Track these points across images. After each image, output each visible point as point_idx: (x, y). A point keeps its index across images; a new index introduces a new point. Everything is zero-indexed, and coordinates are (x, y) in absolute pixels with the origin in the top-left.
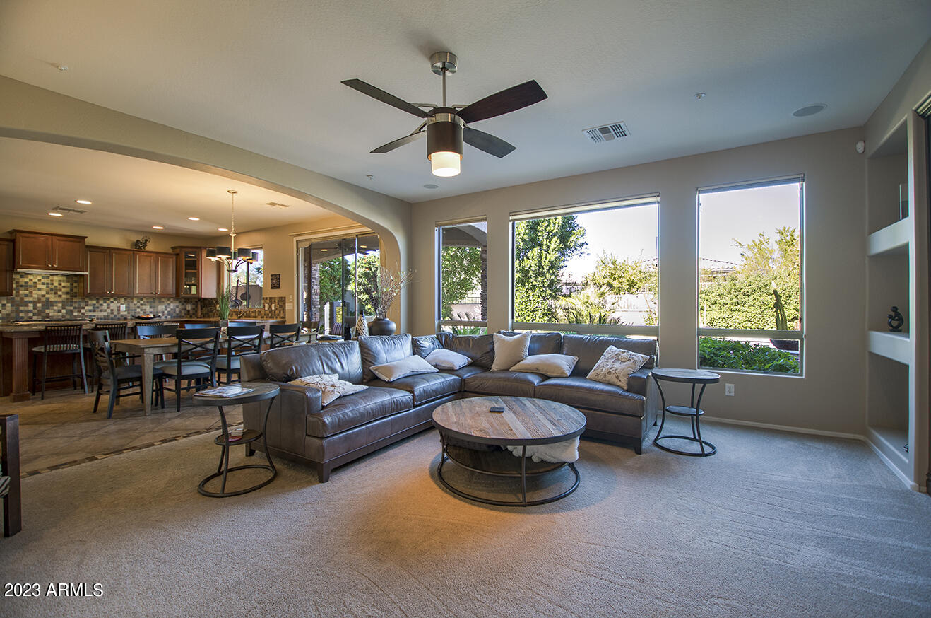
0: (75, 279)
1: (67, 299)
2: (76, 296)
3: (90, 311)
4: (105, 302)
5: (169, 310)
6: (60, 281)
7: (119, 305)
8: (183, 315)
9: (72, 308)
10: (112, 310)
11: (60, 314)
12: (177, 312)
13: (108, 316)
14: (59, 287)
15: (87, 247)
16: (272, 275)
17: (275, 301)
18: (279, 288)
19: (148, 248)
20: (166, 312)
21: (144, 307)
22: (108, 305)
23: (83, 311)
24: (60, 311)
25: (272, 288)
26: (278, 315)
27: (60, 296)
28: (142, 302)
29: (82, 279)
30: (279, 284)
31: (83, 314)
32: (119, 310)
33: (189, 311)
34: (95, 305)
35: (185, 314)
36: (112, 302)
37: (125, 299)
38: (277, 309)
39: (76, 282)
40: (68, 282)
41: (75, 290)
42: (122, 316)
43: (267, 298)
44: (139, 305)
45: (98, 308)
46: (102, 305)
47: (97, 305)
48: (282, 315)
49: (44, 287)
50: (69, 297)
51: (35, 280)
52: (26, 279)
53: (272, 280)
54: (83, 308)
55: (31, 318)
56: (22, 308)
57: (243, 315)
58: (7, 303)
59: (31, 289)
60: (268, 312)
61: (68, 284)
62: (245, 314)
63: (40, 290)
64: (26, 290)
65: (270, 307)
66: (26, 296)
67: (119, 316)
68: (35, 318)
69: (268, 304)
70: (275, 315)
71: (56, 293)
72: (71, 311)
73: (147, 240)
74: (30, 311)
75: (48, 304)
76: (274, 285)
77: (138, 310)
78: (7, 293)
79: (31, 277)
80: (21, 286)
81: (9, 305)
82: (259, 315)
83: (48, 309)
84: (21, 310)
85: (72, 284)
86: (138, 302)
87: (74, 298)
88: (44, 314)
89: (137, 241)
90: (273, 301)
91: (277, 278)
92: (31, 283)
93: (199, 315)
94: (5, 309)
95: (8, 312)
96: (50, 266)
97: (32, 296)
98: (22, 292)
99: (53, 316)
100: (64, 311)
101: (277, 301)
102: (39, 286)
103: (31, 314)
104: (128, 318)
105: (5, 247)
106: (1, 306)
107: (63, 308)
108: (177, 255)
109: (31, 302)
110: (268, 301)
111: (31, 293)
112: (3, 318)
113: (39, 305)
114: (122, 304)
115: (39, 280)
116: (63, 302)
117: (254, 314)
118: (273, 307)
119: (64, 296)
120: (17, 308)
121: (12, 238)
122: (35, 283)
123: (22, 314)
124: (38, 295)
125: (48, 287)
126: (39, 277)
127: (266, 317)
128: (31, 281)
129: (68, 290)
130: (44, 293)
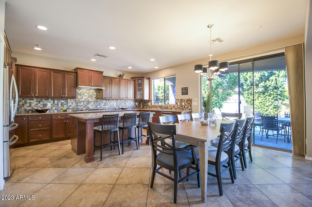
2: (98, 99)
3: (103, 105)
4: (109, 102)
5: (130, 105)
6: (93, 92)
8: (135, 107)
9: (97, 104)
10: (111, 105)
11: (93, 107)
12: (133, 106)
13: (110, 108)
14: (93, 95)
15: (104, 76)
16: (182, 88)
17: (184, 101)
18: (187, 94)
19: (124, 78)
21: (122, 104)
22: (110, 103)
23: (101, 105)
24: (93, 106)
25: (182, 94)
26: (187, 108)
27: (93, 99)
28: (121, 102)
29: (101, 91)
30: (187, 92)
31: (101, 107)
32: (113, 105)
33: (137, 105)
34: (105, 103)
35: (136, 107)
36: (111, 102)
37: (116, 100)
38: (186, 105)
39: (98, 92)
40: (96, 92)
41: (98, 96)
42: (114, 107)
43: (179, 100)
44: (120, 103)
45: (106, 104)
46: (107, 103)
47: (106, 103)
48: (189, 108)
49: (87, 94)
50: (96, 99)
51: (84, 92)
52: (81, 91)
53: (182, 90)
54: (101, 104)
55: (82, 108)
56: (79, 104)
57: (164, 107)
58: (74, 102)
59: (82, 96)
60: (180, 106)
61: (96, 94)
62: (165, 107)
63: (85, 96)
64: (81, 96)
65: (181, 104)
66: (81, 99)
67: (113, 108)
68: (84, 109)
69: (180, 102)
70: (184, 108)
71: (91, 98)
72: (97, 106)
73: (123, 74)
74: (82, 106)
75: (88, 102)
76: (184, 93)
77: (120, 105)
78: (74, 97)
79: (82, 90)
80: (79, 94)
81: (74, 103)
82: (173, 108)
83: (88, 104)
84: (79, 105)
85: (97, 94)
86: (120, 102)
87: (98, 100)
88: (87, 107)
89: (120, 75)
90: (183, 101)
91: (185, 89)
92: (82, 93)
93: (142, 107)
94: (73, 105)
95: (74, 106)
96: (90, 85)
97: (82, 99)
98: (79, 97)
99: (90, 108)
100: (94, 105)
101: (186, 101)
102: (85, 94)
103: (82, 107)
104: (117, 108)
105: (73, 76)
106: (71, 103)
107: (94, 104)
108: (134, 81)
109: (82, 101)
110: (180, 101)
111: (82, 97)
112: (72, 109)
113: (85, 103)
114: (114, 102)
115: (85, 92)
116: (94, 101)
117: (170, 107)
118: (183, 104)
119: (94, 99)
120: (77, 104)
121: (76, 71)
122: (84, 93)
123: (79, 107)
124: (85, 98)
125: (88, 95)
126: (85, 90)
127: (179, 109)
128: (82, 92)
129: (96, 96)
130: (87, 97)
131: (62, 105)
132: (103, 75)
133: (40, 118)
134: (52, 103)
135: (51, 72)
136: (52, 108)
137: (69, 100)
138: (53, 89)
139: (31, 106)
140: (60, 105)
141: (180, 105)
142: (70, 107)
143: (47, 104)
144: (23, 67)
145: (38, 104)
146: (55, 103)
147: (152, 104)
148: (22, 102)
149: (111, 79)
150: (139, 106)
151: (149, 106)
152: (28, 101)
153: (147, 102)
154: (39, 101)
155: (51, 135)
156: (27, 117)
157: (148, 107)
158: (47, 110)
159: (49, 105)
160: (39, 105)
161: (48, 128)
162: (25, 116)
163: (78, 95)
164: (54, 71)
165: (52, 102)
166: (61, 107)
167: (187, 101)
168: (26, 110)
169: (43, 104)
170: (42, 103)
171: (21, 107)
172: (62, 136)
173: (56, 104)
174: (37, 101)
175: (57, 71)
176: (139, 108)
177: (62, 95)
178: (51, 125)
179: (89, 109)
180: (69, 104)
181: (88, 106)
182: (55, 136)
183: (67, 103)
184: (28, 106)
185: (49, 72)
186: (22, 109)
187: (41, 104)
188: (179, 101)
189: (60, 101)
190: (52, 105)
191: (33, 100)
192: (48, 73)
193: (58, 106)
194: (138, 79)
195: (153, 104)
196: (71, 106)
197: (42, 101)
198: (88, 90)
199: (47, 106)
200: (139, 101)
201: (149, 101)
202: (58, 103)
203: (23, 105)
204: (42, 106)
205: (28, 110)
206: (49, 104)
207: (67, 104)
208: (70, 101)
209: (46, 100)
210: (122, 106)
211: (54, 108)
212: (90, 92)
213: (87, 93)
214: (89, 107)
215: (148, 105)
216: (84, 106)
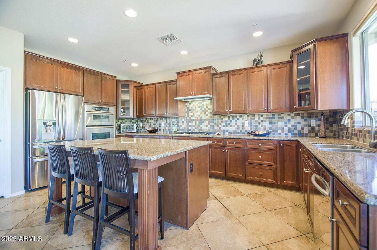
1: (211, 117)
2: (216, 115)
3: (224, 126)
4: (233, 119)
6: (207, 104)
7: (243, 121)
8: (306, 132)
9: (213, 124)
10: (238, 126)
11: (207, 128)
13: (236, 131)
14: (207, 109)
15: (213, 74)
20: (286, 129)
21: (264, 123)
22: (236, 121)
23: (220, 126)
24: (207, 126)
27: (207, 115)
28: (262, 118)
31: (220, 128)
32: (243, 126)
33: (313, 128)
34: (226, 121)
35: (309, 132)
36: (238, 119)
37: (248, 116)
40: (211, 104)
42: (246, 131)
44: (259, 121)
45: (229, 124)
46: (231, 121)
47: (229, 122)
50: (212, 116)
51: (196, 106)
52: (191, 105)
54: (220, 124)
55: (194, 130)
56: (190, 124)
58: (184, 121)
59: (194, 111)
61: (211, 106)
63: (197, 112)
64: (192, 112)
66: (192, 116)
68: (196, 131)
71: (205, 113)
72: (213, 126)
73: (261, 57)
74: (194, 126)
75: (202, 121)
77: (259, 126)
79: (193, 103)
81: (185, 122)
83: (202, 124)
84: (190, 125)
85: (213, 106)
86: (259, 119)
88: (199, 128)
92: (194, 108)
94: (183, 124)
95: (185, 126)
97: (194, 116)
98: (190, 114)
99: (204, 130)
100: (209, 126)
102: (198, 109)
106: (182, 122)
107: (209, 124)
108: (291, 62)
109: (194, 120)
111: (194, 114)
112: (183, 130)
113: (197, 122)
114: (245, 121)
115: (197, 105)
116: (209, 119)
119: (210, 115)
120: (188, 124)
122: (195, 107)
123: (190, 128)
124: (197, 115)
125: (201, 109)
126: (197, 103)
128: (194, 106)
130: (199, 114)
131: (173, 124)
136: (165, 128)
142: (181, 128)
143: (162, 123)
145: (155, 124)
146: (168, 123)
149: (228, 74)
152: (149, 121)
154: (156, 120)
159: (163, 125)
163: (190, 111)
164: (158, 85)
165: (165, 121)
169: (159, 124)
170: (158, 122)
175: (160, 84)
179: (202, 131)
180: (180, 124)
181: (201, 126)
183: (178, 122)
184: (149, 126)
189: (171, 120)
190: (165, 124)
191: (152, 119)
192: (154, 88)
193: (170, 126)
196: (181, 126)
198: (201, 103)
202: (170, 122)
207: (178, 124)
208: (181, 120)
209: (161, 119)
210: (265, 129)
211: (167, 128)
212: (203, 105)
213: (199, 107)
216: (196, 126)
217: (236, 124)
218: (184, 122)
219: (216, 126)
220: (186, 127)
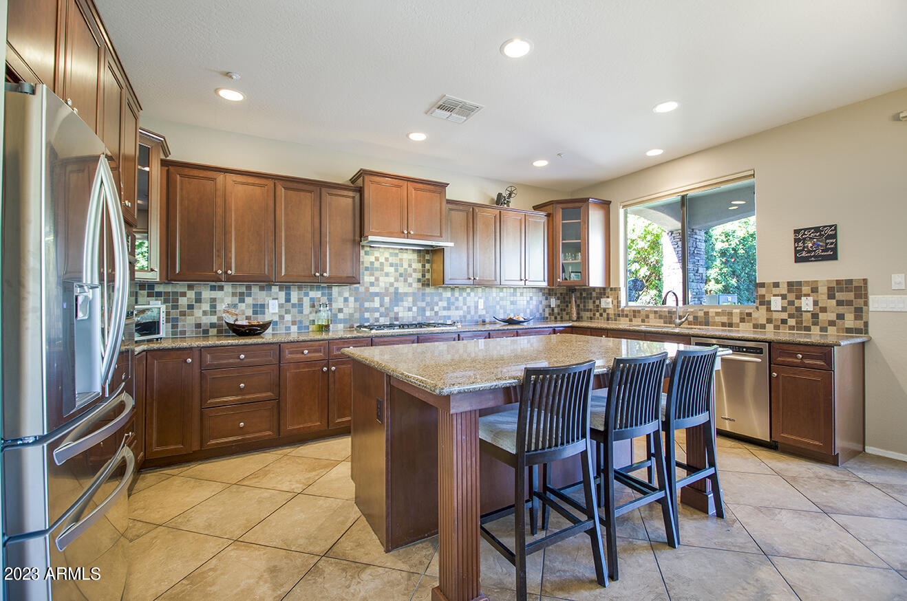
0: (427, 257)
1: (419, 289)
2: (428, 285)
3: (444, 309)
4: (461, 295)
5: (531, 307)
6: (410, 260)
7: (476, 299)
8: (547, 315)
9: (424, 304)
10: (469, 307)
11: (410, 314)
12: (541, 311)
13: (465, 317)
14: (410, 270)
15: (449, 202)
16: (797, 232)
17: (814, 290)
18: (834, 257)
19: (512, 205)
21: (503, 303)
22: (465, 299)
23: (436, 309)
24: (410, 309)
25: (797, 260)
26: (832, 323)
27: (410, 285)
28: (501, 294)
29: (437, 258)
30: (835, 250)
31: (436, 313)
32: (476, 307)
33: (553, 309)
34: (449, 299)
35: (550, 314)
36: (469, 295)
37: (483, 290)
38: (824, 310)
39: (428, 261)
40: (419, 261)
41: (428, 276)
42: (480, 316)
43: (776, 285)
44: (498, 299)
45: (453, 304)
46: (457, 299)
47: (453, 299)
48: (850, 321)
49: (392, 269)
50: (421, 286)
51: (382, 260)
52: (372, 259)
53: (797, 241)
54: (437, 304)
55: (377, 320)
56: (367, 305)
57: (686, 319)
58: (350, 296)
60: (785, 316)
61: (419, 266)
62: (691, 318)
63: (387, 275)
64: (372, 275)
65: (791, 303)
66: (372, 284)
67: (476, 318)
68: (382, 321)
69: (784, 297)
70: (815, 324)
71: (406, 281)
72: (424, 310)
73: (510, 195)
74: (376, 310)
75: (397, 297)
76: (809, 252)
77: (498, 307)
78: (352, 280)
79: (377, 254)
80: (367, 269)
81: (352, 299)
82: (742, 320)
83: (397, 306)
84: (366, 308)
85: (424, 266)
86: (498, 295)
87: (427, 288)
88: (392, 315)
89: (500, 195)
90: (806, 289)
91: (820, 235)
92: (377, 265)
93: (574, 316)
94: (347, 306)
95: (351, 311)
96: (406, 232)
97: (378, 286)
98: (367, 279)
99: (403, 318)
100: (415, 309)
101: (823, 290)
102: (388, 269)
103: (377, 315)
104: (487, 320)
105: (350, 200)
106: (343, 299)
107: (414, 305)
108: (548, 215)
109: (377, 294)
110: (783, 289)
111: (377, 279)
112: (344, 321)
113: (387, 299)
114: (479, 298)
115: (387, 259)
116: (414, 294)
117: (725, 319)
118: (807, 304)
119: (415, 285)
120: (362, 305)
121: (358, 184)
122: (382, 264)
123: (367, 315)
124: (386, 283)
125: (396, 270)
126: (387, 255)
127: (777, 327)
128: (377, 259)
129: (419, 275)
130: (392, 280)
131: (313, 306)
132: (447, 198)
133: (242, 356)
134: (283, 301)
135: (277, 189)
136: (281, 317)
137: (335, 290)
138: (283, 248)
139: (215, 312)
140: (307, 308)
141: (784, 309)
142: (341, 316)
143: (266, 303)
144: (186, 171)
145: (236, 306)
146: (292, 302)
147: (619, 302)
148: (188, 295)
149: (471, 209)
150: (561, 310)
151: (605, 310)
152: (207, 294)
153: (594, 294)
154: (242, 294)
155: (279, 420)
156: (197, 353)
157: (601, 315)
158: (265, 326)
159: (273, 309)
160: (242, 306)
161: (269, 394)
162: (191, 348)
163: (366, 272)
164: (289, 185)
165: (282, 295)
166: (311, 313)
167: (831, 290)
168: (198, 326)
169: (255, 306)
170: (249, 300)
171: (183, 314)
172: (315, 424)
173: (294, 306)
174: (234, 294)
175: (297, 182)
176: (562, 317)
177: (313, 273)
178: (278, 385)
179: (397, 321)
180: (335, 306)
181: (396, 309)
182: (291, 426)
183: (330, 300)
184: (205, 313)
185: (272, 185)
186: (188, 322)
187: (248, 306)
188: (776, 291)
189: (307, 295)
190: (281, 306)
191: (221, 288)
192: (268, 191)
193: (301, 312)
194: (562, 209)
195: (623, 304)
196: (340, 310)
197: (249, 295)
198: (396, 255)
199: (266, 310)
200: (561, 294)
201: (603, 292)
202: (300, 300)
203: (191, 307)
204: (249, 312)
205: (206, 324)
206: (273, 305)
207: (331, 305)
209: (262, 288)
210: (505, 312)
211: (288, 318)
212: (401, 260)
213: (391, 265)
214: (397, 313)
215: (598, 306)
216: (382, 309)
217: (465, 304)
218: (350, 300)
219: (428, 308)
220: (355, 312)
